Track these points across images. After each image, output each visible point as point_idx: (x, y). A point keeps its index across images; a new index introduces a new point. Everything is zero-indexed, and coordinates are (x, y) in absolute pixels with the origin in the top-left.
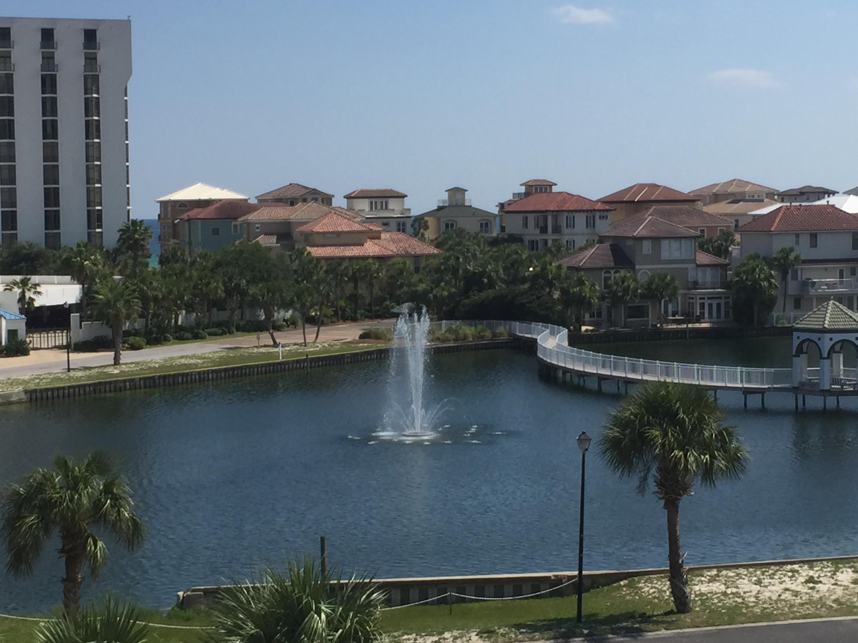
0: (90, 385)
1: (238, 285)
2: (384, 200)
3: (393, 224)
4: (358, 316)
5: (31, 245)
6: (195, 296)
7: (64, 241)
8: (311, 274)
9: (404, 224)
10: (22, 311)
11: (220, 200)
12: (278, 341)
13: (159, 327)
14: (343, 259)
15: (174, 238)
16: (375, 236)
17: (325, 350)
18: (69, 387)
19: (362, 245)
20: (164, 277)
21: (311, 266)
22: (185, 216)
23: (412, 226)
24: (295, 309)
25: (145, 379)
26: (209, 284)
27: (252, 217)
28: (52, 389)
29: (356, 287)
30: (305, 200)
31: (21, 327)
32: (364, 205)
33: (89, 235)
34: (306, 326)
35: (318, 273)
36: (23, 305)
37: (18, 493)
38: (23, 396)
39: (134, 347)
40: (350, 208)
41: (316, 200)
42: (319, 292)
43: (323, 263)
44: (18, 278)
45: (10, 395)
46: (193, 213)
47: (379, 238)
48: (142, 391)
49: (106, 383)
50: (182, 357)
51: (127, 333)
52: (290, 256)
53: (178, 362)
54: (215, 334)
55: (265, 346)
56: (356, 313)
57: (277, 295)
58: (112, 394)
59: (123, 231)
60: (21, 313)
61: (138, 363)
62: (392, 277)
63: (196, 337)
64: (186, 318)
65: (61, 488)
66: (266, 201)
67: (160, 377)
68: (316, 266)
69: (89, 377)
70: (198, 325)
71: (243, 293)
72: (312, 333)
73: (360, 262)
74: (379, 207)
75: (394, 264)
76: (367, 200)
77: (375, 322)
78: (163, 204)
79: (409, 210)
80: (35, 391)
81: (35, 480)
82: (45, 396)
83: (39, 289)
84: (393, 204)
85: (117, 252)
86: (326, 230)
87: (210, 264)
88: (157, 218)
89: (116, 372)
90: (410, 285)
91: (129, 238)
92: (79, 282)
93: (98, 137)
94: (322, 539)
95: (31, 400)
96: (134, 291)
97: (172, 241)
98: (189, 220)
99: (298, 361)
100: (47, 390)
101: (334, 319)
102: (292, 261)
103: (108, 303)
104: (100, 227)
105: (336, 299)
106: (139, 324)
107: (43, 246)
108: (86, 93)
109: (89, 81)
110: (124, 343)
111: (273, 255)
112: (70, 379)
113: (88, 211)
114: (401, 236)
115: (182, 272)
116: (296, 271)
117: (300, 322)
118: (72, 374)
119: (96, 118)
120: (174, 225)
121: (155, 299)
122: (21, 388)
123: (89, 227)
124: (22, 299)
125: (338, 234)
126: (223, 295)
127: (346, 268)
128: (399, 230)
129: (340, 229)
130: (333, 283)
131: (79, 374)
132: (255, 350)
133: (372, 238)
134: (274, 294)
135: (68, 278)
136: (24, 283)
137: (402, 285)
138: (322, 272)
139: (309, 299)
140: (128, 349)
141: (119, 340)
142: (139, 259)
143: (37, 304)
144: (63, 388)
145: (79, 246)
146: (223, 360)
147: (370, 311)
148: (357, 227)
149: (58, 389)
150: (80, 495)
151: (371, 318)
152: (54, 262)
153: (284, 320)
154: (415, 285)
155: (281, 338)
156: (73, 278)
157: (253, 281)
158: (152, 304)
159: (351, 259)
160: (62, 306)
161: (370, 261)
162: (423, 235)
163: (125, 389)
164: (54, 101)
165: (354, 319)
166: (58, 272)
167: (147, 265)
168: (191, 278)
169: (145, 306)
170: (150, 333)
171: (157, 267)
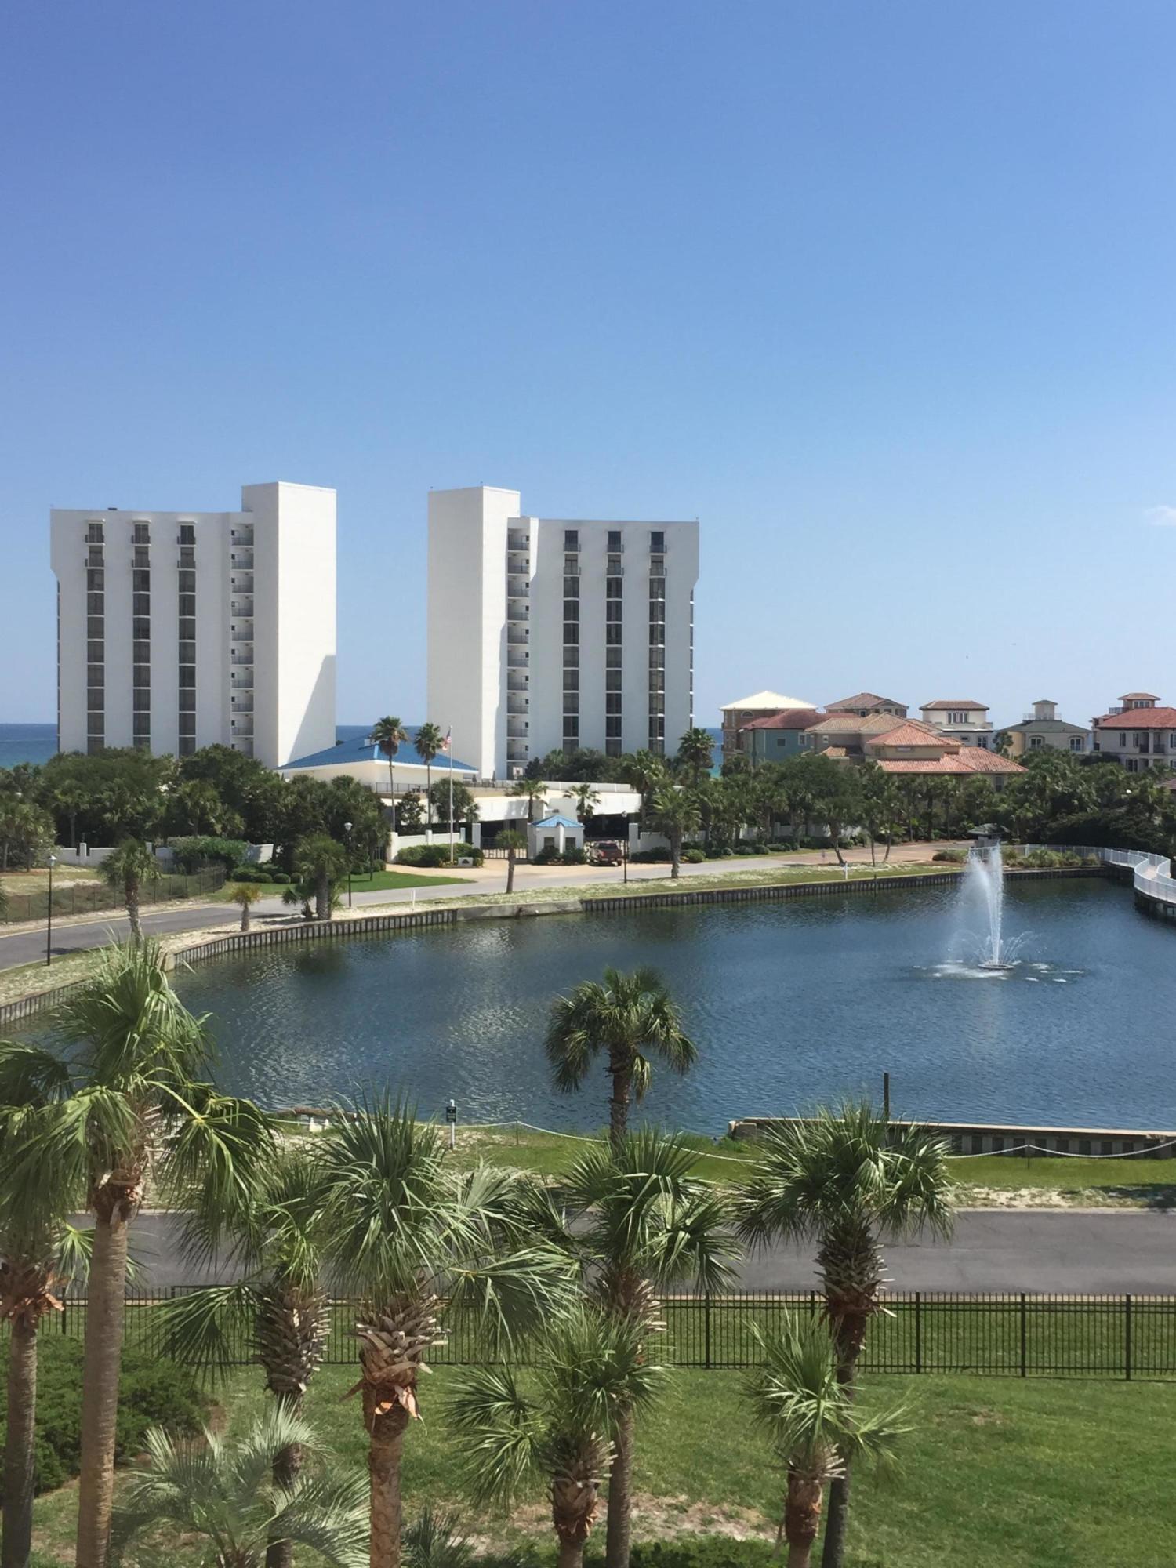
0: (646, 898)
1: (803, 799)
2: (963, 713)
3: (973, 738)
4: (933, 836)
5: (591, 752)
6: (757, 808)
7: (625, 749)
8: (882, 790)
9: (985, 739)
10: (581, 819)
11: (787, 710)
12: (844, 859)
13: (719, 840)
14: (917, 774)
15: (738, 747)
16: (952, 752)
17: (895, 871)
18: (625, 899)
19: (938, 760)
20: (725, 788)
21: (882, 781)
22: (749, 726)
23: (994, 741)
24: (864, 827)
25: (703, 894)
26: (772, 797)
27: (820, 728)
28: (608, 901)
29: (930, 805)
30: (877, 711)
31: (579, 835)
32: (941, 718)
33: (651, 742)
34: (876, 844)
35: (889, 788)
36: (582, 813)
37: (568, 1008)
38: (579, 906)
39: (693, 860)
40: (926, 721)
41: (889, 711)
42: (890, 809)
43: (895, 778)
44: (578, 785)
45: (565, 905)
46: (759, 723)
47: (957, 753)
48: (700, 906)
49: (663, 896)
50: (742, 873)
51: (686, 846)
52: (860, 771)
53: (738, 877)
54: (778, 850)
55: (830, 864)
56: (929, 833)
57: (845, 810)
58: (669, 909)
59: (686, 739)
60: (580, 821)
61: (697, 877)
62: (970, 795)
63: (758, 852)
64: (748, 832)
65: (611, 1004)
66: (836, 711)
67: (718, 892)
68: (887, 781)
69: (646, 890)
70: (760, 838)
71: (809, 808)
72: (882, 852)
73: (936, 778)
74: (958, 720)
75: (973, 782)
76: (945, 712)
77: (951, 843)
78: (728, 713)
79: (991, 724)
80: (591, 901)
81: (585, 994)
82: (600, 907)
83: (598, 797)
84: (973, 717)
85: (678, 761)
86: (898, 743)
87: (775, 776)
88: (720, 727)
89: (674, 885)
90: (990, 805)
91: (691, 747)
92: (640, 791)
93: (663, 643)
94: (886, 1075)
95: (586, 910)
96: (695, 802)
97: (736, 752)
98: (754, 730)
99: (865, 882)
100: (603, 901)
101: (906, 839)
102: (862, 776)
103: (666, 815)
104: (662, 735)
105: (908, 817)
106: (699, 837)
107: (604, 753)
108: (651, 597)
109: (655, 585)
110: (683, 855)
111: (841, 768)
112: (627, 890)
113: (651, 718)
114: (981, 751)
115: (745, 783)
116: (865, 786)
117: (869, 841)
118: (629, 885)
119: (661, 623)
120: (739, 735)
121: (716, 811)
122: (577, 898)
123: (651, 735)
124: (581, 807)
125: (913, 747)
126: (787, 809)
127: (920, 784)
128: (979, 745)
129: (914, 743)
130: (906, 801)
131: (636, 886)
132: (820, 868)
133: (948, 753)
134: (841, 809)
135: (628, 786)
136: (583, 790)
137: (982, 805)
138: (893, 788)
139: (879, 816)
140: (686, 861)
141: (678, 852)
142: (701, 769)
143: (595, 812)
144: (619, 900)
145: (639, 754)
146: (786, 877)
147: (945, 831)
148: (933, 741)
149: (614, 900)
150: (629, 1012)
151: (946, 839)
152: (615, 770)
153: (852, 838)
154: (996, 805)
155: (848, 855)
156: (633, 787)
157: (820, 795)
158: (713, 816)
159: (925, 774)
160: (620, 815)
161: (947, 777)
162: (1006, 750)
163: (683, 903)
164: (619, 605)
165: (928, 839)
166: (617, 781)
167: (708, 775)
168: (754, 789)
169: (706, 819)
170: (711, 845)
171: (720, 778)
